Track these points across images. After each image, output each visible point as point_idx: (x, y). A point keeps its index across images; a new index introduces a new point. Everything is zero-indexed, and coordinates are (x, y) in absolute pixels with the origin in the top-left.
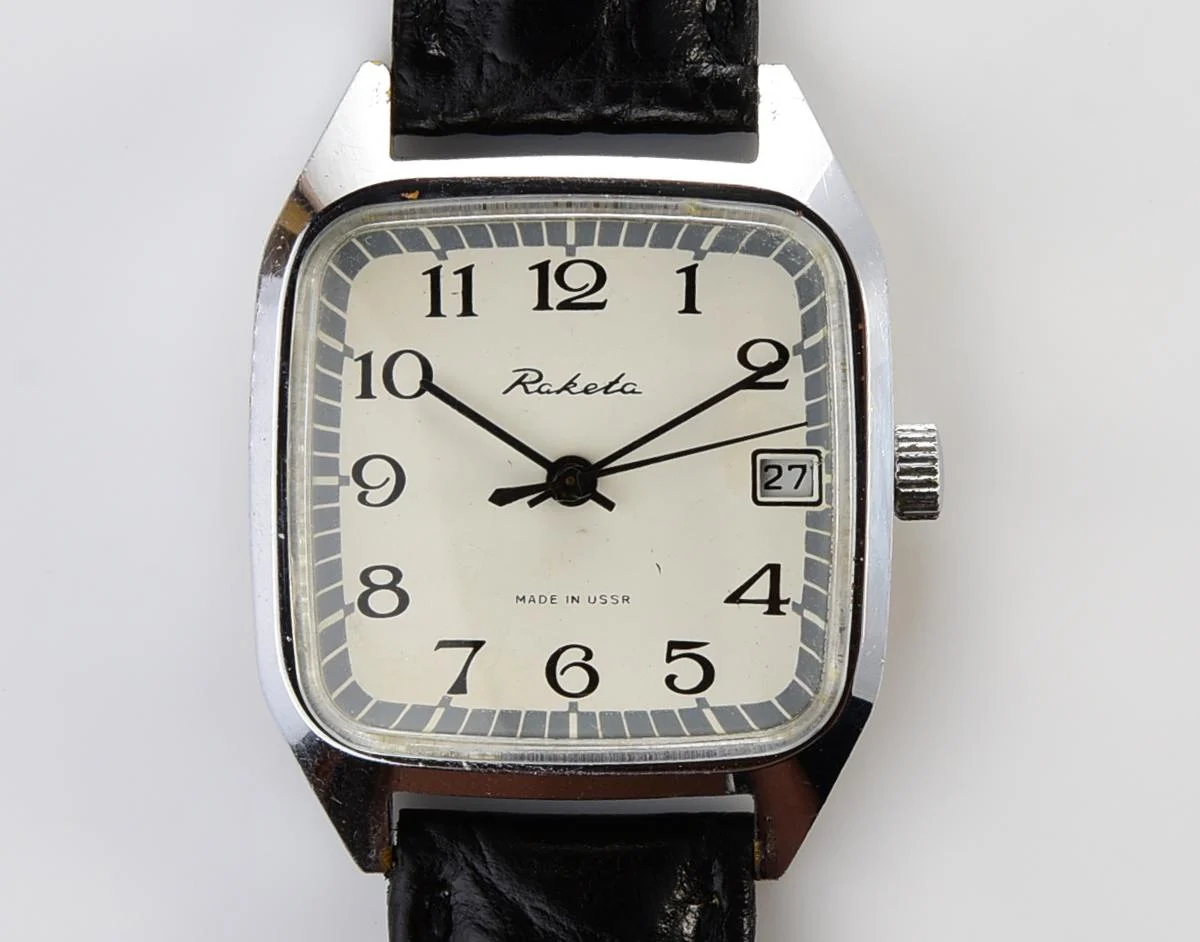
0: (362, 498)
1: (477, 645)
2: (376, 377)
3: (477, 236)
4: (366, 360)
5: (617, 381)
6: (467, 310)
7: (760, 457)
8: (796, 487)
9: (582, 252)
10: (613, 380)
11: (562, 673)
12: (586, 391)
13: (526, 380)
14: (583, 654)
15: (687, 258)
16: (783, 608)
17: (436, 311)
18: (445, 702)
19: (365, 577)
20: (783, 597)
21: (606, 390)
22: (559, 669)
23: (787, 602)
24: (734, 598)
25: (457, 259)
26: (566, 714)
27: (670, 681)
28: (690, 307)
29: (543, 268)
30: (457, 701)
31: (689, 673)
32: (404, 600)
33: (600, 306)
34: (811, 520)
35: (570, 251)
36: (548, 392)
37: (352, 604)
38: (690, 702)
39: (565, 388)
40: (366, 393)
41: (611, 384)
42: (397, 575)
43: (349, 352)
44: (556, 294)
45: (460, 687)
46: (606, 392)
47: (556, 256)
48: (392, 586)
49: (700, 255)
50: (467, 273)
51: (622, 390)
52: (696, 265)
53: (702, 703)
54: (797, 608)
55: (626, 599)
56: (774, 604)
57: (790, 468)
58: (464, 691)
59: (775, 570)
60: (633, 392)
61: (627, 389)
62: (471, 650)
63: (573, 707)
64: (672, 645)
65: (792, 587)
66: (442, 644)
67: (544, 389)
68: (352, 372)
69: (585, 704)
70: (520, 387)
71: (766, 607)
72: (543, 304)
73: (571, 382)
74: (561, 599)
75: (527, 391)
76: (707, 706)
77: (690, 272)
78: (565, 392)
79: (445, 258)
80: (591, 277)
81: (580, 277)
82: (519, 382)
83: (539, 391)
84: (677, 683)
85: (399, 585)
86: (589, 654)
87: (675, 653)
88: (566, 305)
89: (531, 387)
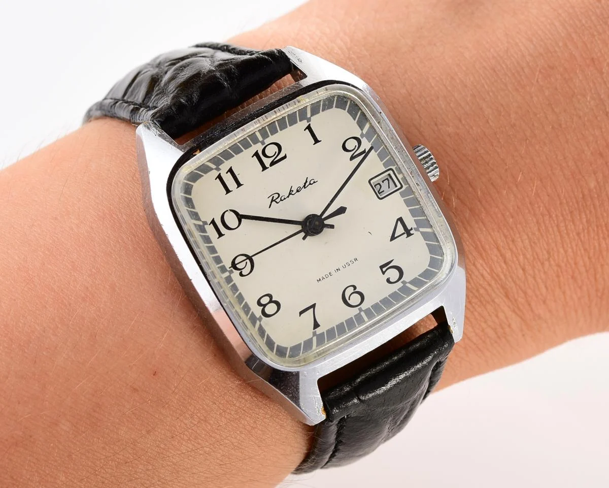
0: (241, 275)
1: (313, 306)
2: (220, 227)
3: (226, 155)
4: (213, 222)
5: (306, 182)
6: (239, 185)
7: (372, 182)
8: (389, 188)
9: (267, 141)
10: (305, 182)
11: (349, 299)
12: (298, 191)
13: (274, 199)
14: (352, 288)
15: (305, 124)
16: (411, 232)
17: (228, 191)
18: (314, 334)
19: (259, 303)
20: (409, 228)
21: (304, 187)
22: (347, 299)
23: (412, 229)
24: (393, 238)
25: (225, 167)
26: (359, 313)
27: (388, 281)
28: (316, 141)
29: (256, 154)
30: (319, 331)
31: (393, 274)
32: (278, 304)
33: (285, 157)
34: (402, 195)
35: (263, 143)
36: (285, 199)
37: (260, 316)
38: (399, 285)
39: (290, 194)
40: (220, 235)
41: (305, 184)
42: (270, 296)
43: (205, 223)
44: (267, 162)
45: (316, 325)
46: (305, 188)
47: (259, 147)
48: (271, 301)
49: (309, 120)
50: (231, 171)
51: (310, 184)
52: (310, 124)
53: (404, 282)
54: (417, 230)
55: (356, 260)
56: (408, 232)
57: (383, 182)
58: (319, 326)
59: (400, 220)
60: (314, 182)
61: (311, 183)
62: (312, 309)
63: (360, 310)
64: (381, 267)
65: (410, 223)
66: (301, 313)
67: (282, 199)
68: (210, 230)
69: (364, 306)
70: (274, 203)
71: (405, 235)
72: (264, 168)
73: (291, 191)
74: (333, 273)
75: (277, 203)
76: (406, 283)
77: (309, 128)
78: (291, 195)
79: (220, 169)
80: (276, 149)
81: (271, 150)
82: (272, 201)
83: (281, 200)
84: (391, 280)
85: (273, 300)
86: (355, 287)
87: (384, 269)
88: (272, 164)
89: (278, 200)
